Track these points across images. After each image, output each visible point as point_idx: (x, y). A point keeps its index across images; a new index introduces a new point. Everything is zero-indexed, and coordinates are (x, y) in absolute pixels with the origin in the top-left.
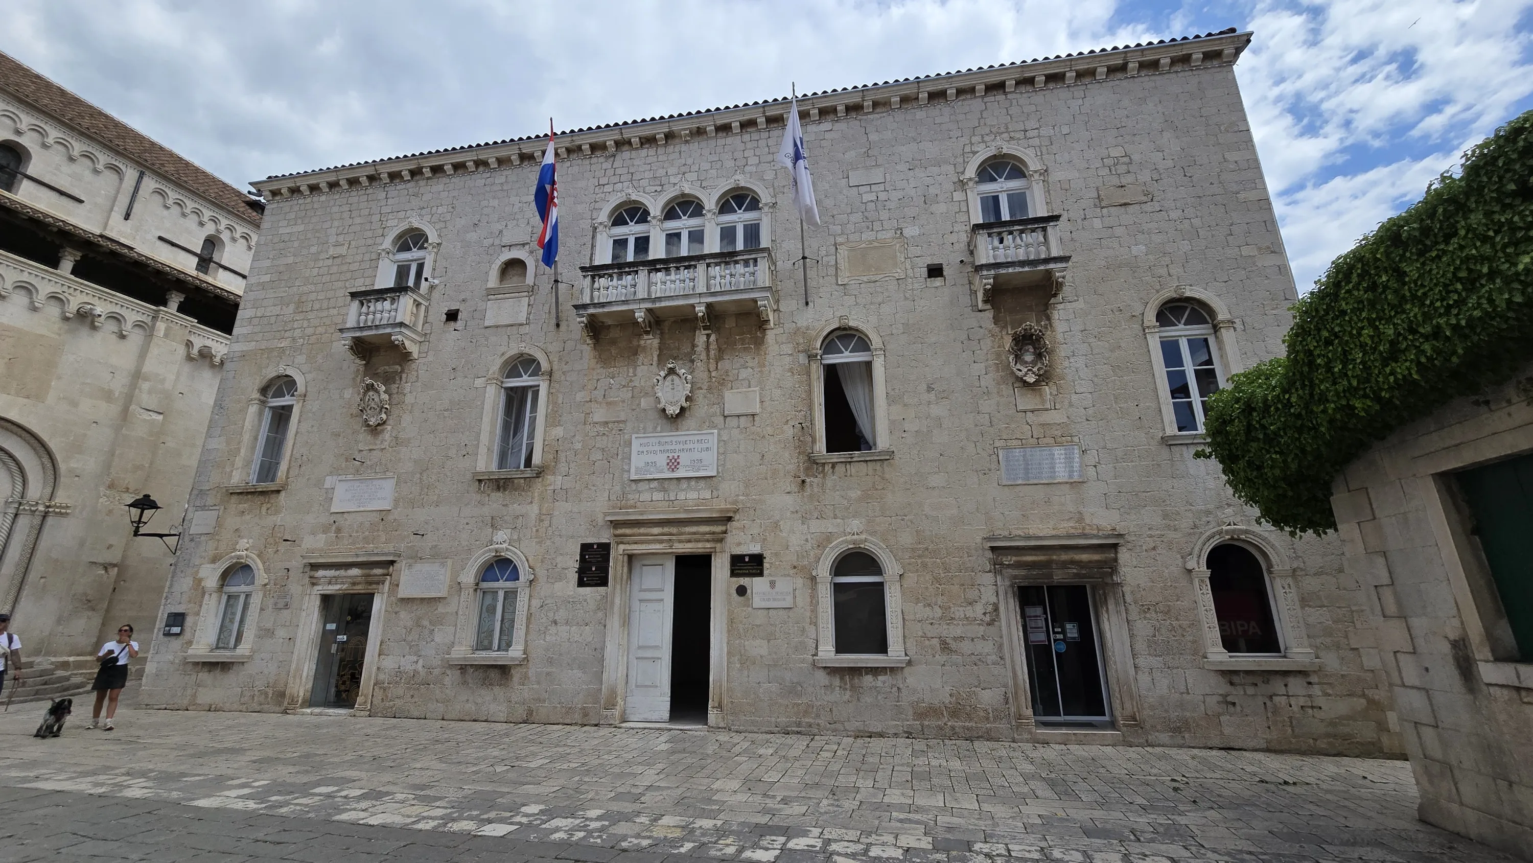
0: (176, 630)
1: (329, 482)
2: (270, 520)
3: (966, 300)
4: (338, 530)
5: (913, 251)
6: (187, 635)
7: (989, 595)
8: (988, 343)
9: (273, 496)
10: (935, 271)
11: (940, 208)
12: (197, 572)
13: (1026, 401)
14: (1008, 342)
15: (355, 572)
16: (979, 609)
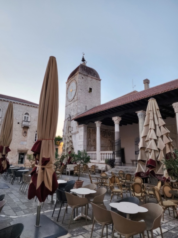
3: (21, 127)
5: (17, 120)
7: (17, 154)
8: (22, 131)
10: (18, 123)
11: (20, 117)
13: (24, 137)
14: (24, 132)
16: (15, 155)
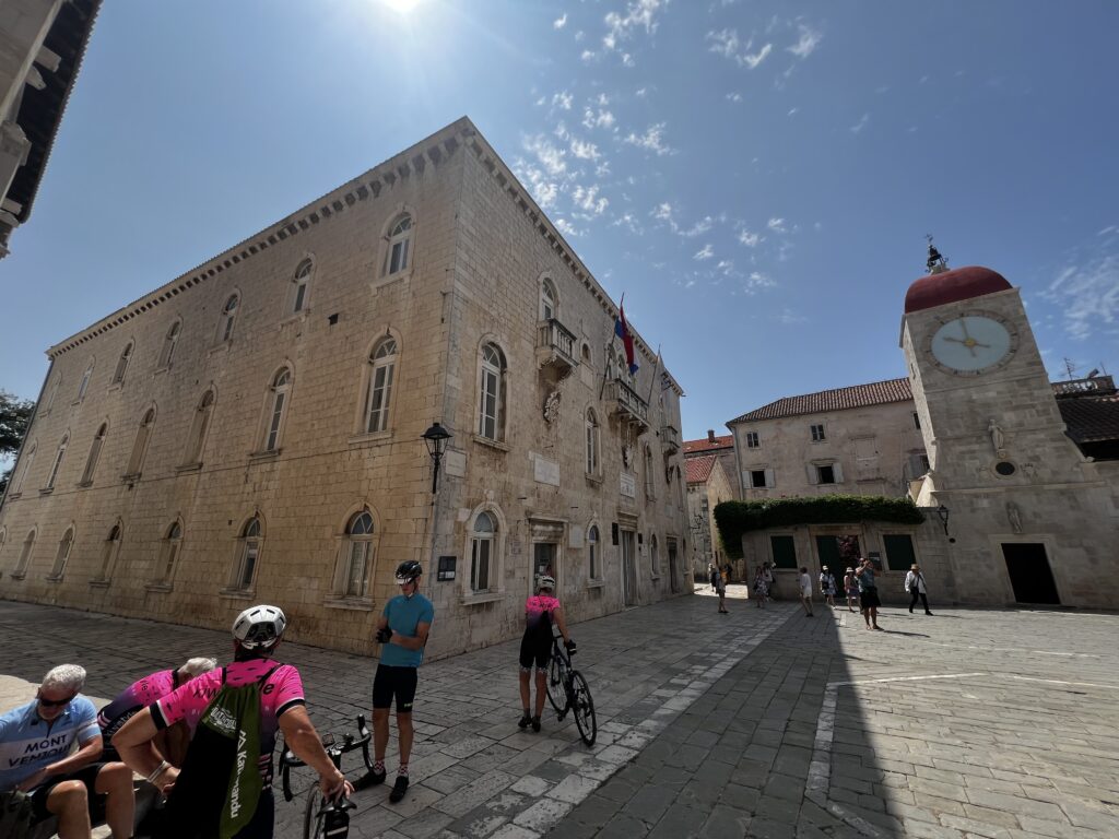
0: (449, 574)
1: (531, 454)
2: (503, 477)
4: (538, 496)
6: (457, 580)
9: (502, 454)
12: (457, 516)
15: (551, 528)
